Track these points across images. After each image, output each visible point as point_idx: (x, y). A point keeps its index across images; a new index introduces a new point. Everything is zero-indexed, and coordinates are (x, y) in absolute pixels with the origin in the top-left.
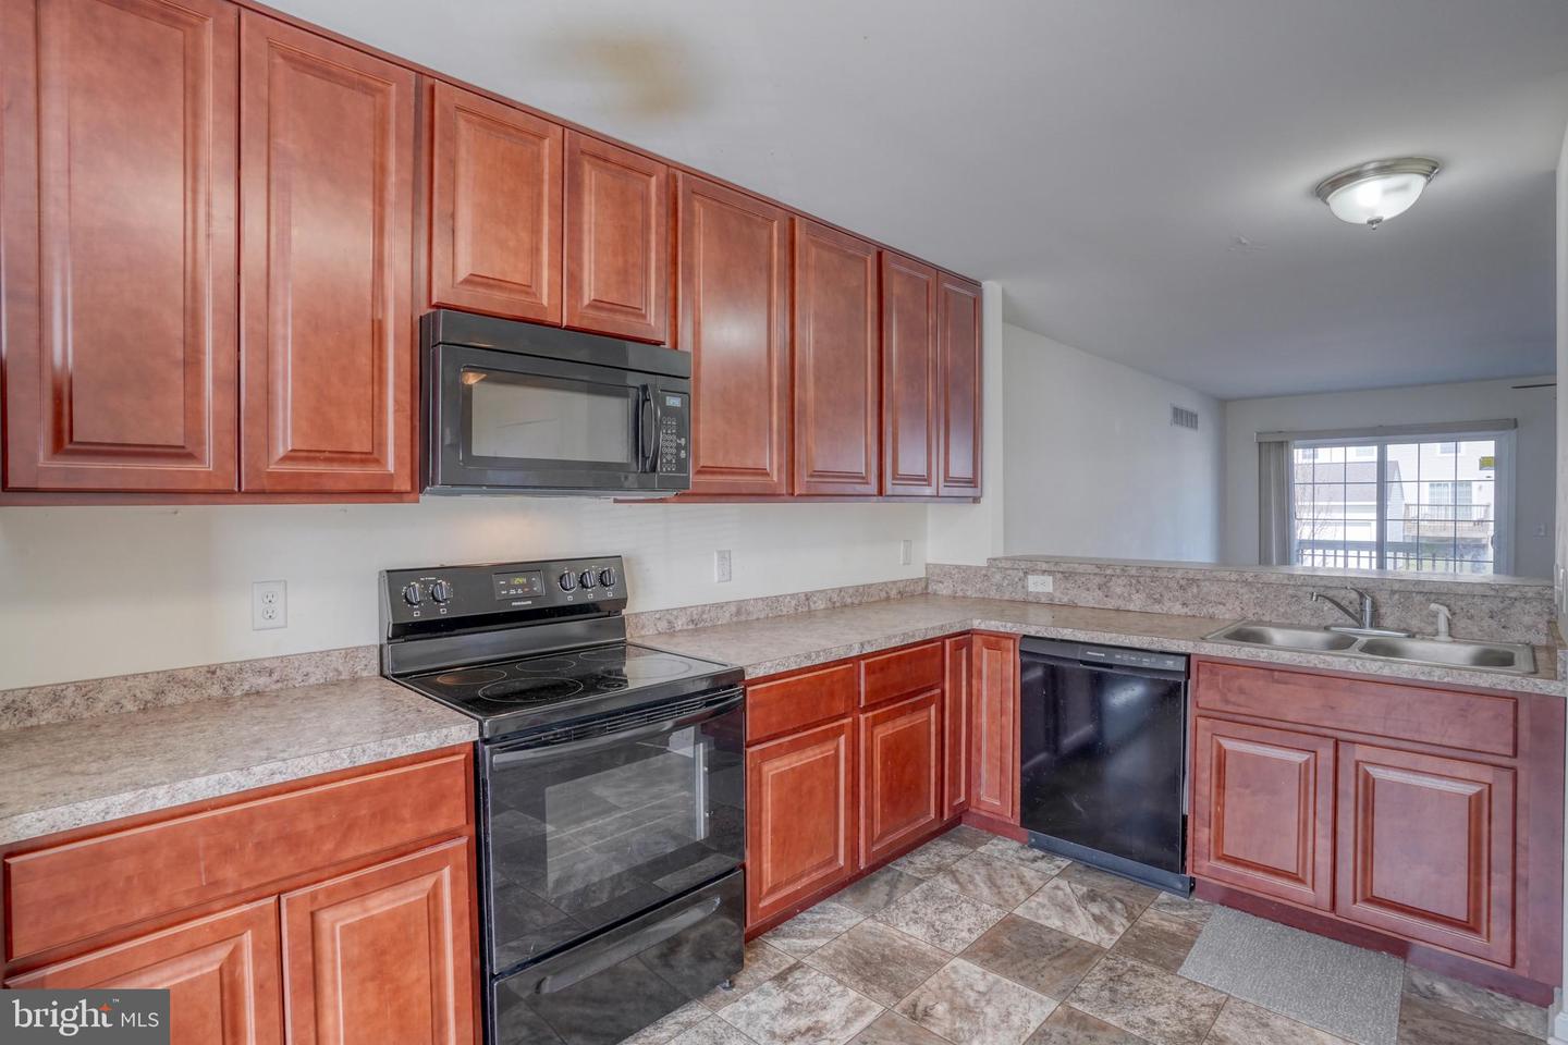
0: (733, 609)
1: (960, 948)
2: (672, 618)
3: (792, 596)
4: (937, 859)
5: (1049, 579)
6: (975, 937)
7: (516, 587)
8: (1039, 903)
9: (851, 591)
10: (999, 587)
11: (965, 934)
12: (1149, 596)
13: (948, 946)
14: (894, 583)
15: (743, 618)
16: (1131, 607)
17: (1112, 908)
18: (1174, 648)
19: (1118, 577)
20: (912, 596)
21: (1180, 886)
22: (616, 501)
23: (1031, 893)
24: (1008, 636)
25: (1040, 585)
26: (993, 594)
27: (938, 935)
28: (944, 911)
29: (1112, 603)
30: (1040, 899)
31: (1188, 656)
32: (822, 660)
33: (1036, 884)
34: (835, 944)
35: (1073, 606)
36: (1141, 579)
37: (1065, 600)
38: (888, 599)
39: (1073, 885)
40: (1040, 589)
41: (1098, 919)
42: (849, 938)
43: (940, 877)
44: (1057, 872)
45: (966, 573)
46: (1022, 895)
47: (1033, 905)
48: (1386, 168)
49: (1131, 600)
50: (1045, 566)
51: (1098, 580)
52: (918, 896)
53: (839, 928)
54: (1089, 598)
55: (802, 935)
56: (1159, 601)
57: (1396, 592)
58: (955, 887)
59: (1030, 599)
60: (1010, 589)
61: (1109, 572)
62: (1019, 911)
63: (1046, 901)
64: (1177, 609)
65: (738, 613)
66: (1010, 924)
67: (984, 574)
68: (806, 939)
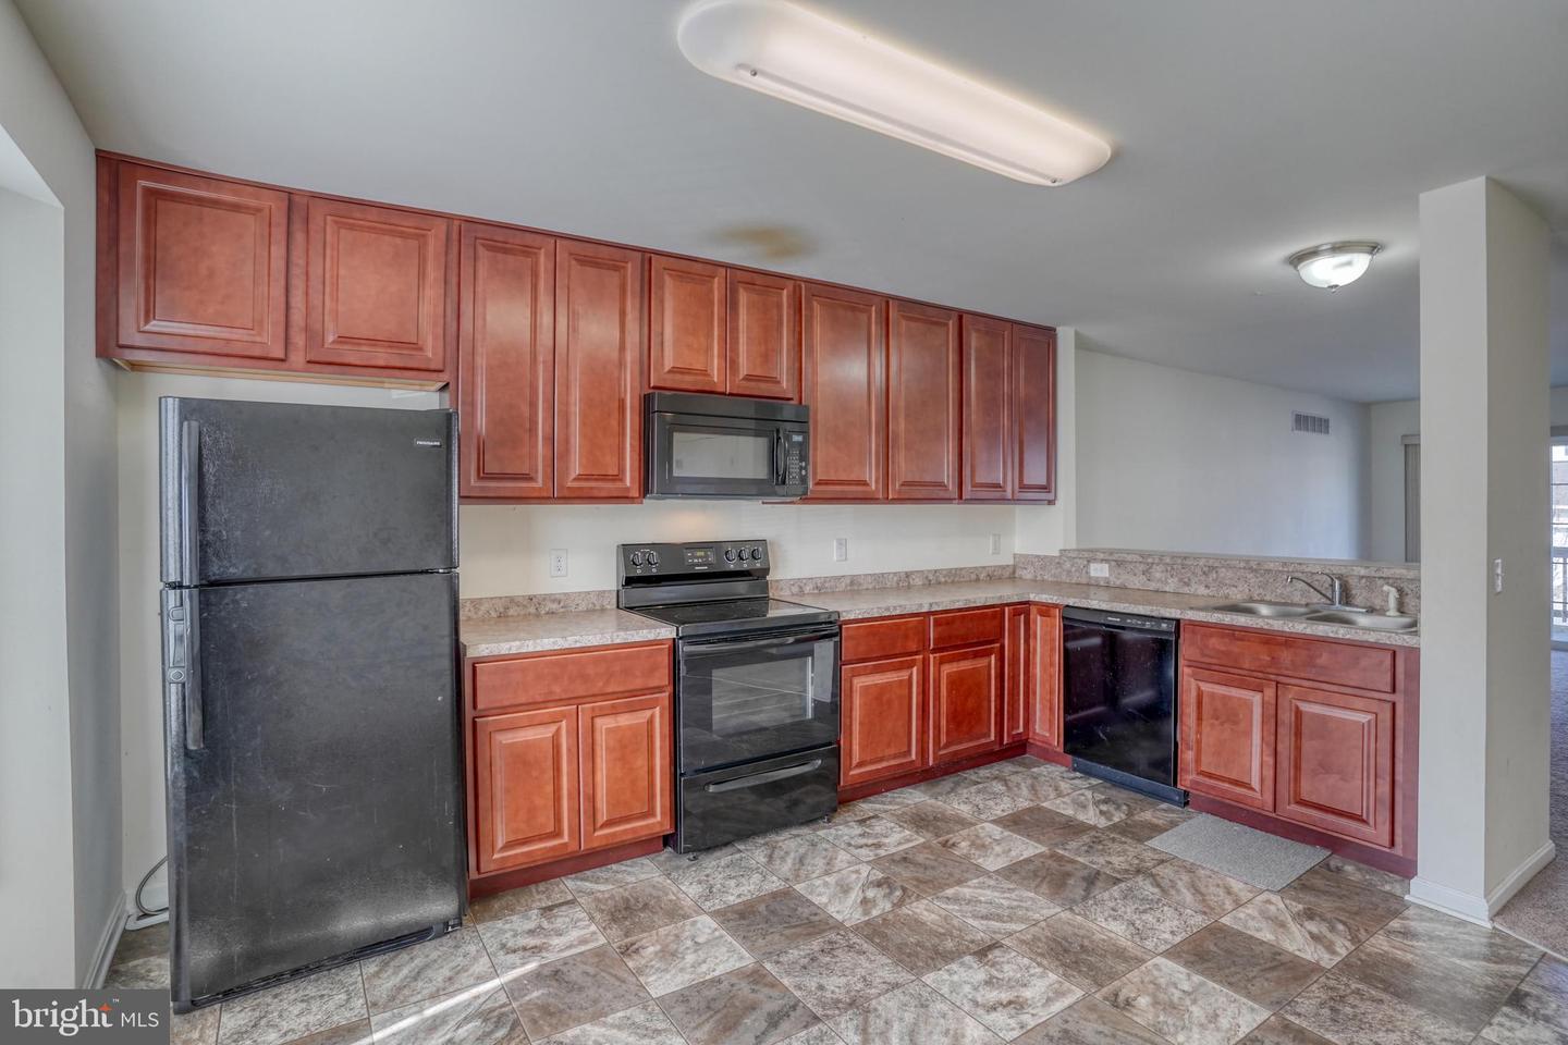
0: (848, 580)
1: (992, 818)
2: (802, 585)
3: (895, 574)
5: (1106, 566)
6: (1006, 814)
7: (698, 558)
8: (1063, 802)
9: (944, 572)
10: (1069, 572)
11: (999, 812)
12: (1181, 580)
13: (983, 816)
14: (984, 567)
15: (856, 588)
16: (1167, 589)
17: (1118, 809)
18: (1168, 615)
19: (1158, 564)
20: (1000, 579)
22: (763, 503)
23: (1060, 796)
24: (1055, 606)
25: (1099, 571)
26: (1064, 578)
27: (979, 811)
28: (989, 800)
29: (1153, 586)
30: (1066, 800)
31: (1178, 621)
32: (898, 612)
33: (1067, 791)
34: (905, 809)
35: (1123, 588)
36: (1175, 567)
37: (1118, 583)
38: (978, 580)
39: (1096, 794)
40: (1099, 574)
41: (1103, 812)
42: (916, 807)
43: (995, 782)
44: (1087, 786)
45: (1044, 561)
46: (1053, 796)
47: (1059, 802)
48: (1338, 248)
49: (1167, 583)
50: (1102, 556)
51: (1142, 567)
52: (973, 791)
53: (910, 802)
54: (1136, 582)
56: (1187, 584)
57: (1363, 577)
58: (1004, 788)
59: (1093, 582)
60: (1078, 574)
61: (1150, 560)
62: (1046, 804)
63: (1069, 801)
64: (1202, 590)
65: (852, 583)
66: (1035, 810)
67: (1056, 562)
68: (885, 805)
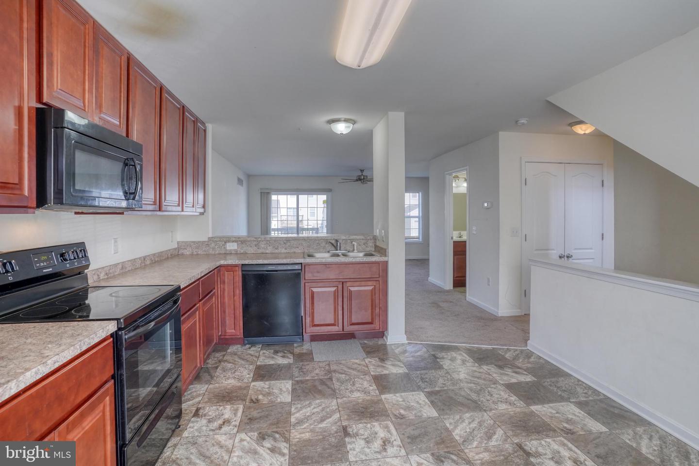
0: (120, 266)
1: (250, 380)
2: (99, 273)
4: (216, 359)
5: (236, 244)
6: (252, 375)
7: (43, 262)
8: (263, 359)
9: (157, 255)
10: (213, 249)
11: (248, 376)
12: (274, 247)
13: (246, 380)
14: (169, 250)
15: (124, 270)
16: (267, 252)
17: (284, 353)
18: (298, 262)
19: (263, 241)
20: (175, 256)
21: (299, 340)
22: (76, 213)
23: (258, 357)
24: (236, 266)
25: (232, 246)
26: (211, 252)
27: (240, 379)
28: (234, 373)
29: (260, 251)
30: (262, 358)
31: (301, 264)
32: (193, 280)
33: (257, 354)
34: (205, 397)
35: (245, 253)
36: (271, 241)
37: (242, 251)
39: (269, 351)
40: (232, 248)
41: (283, 357)
42: (209, 393)
43: (222, 363)
44: (260, 349)
45: (199, 244)
46: (256, 359)
47: (261, 360)
49: (267, 249)
50: (234, 239)
51: (255, 243)
52: (221, 372)
53: (201, 392)
54: (251, 250)
55: (189, 400)
56: (277, 249)
57: (343, 240)
58: (231, 364)
59: (228, 252)
60: (219, 249)
61: (259, 239)
62: (259, 363)
63: (264, 358)
64: (283, 251)
65: (122, 268)
66: (259, 368)
67: (207, 244)
68: (192, 400)
